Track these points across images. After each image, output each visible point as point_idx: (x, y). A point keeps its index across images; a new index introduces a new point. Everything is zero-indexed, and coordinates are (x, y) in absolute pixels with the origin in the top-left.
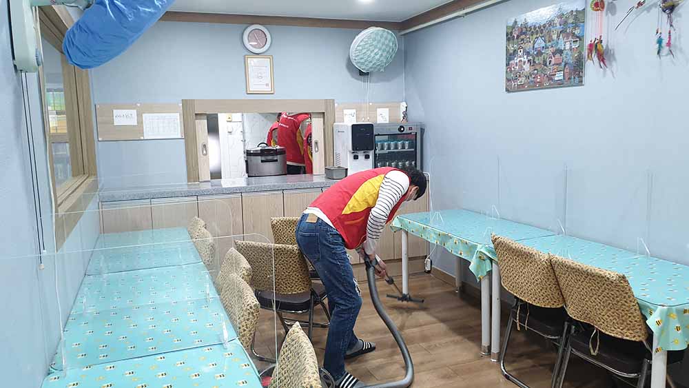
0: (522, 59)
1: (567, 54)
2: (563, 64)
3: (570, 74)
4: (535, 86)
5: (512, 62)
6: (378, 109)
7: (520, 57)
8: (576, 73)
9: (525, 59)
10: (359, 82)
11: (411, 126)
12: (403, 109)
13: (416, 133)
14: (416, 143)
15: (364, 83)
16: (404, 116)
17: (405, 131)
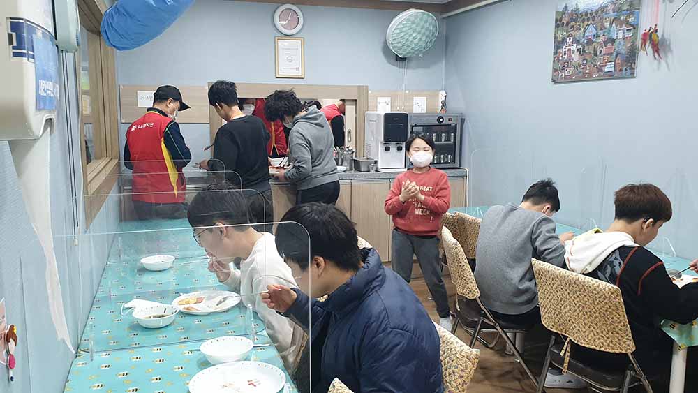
0: (571, 47)
1: (620, 44)
2: (615, 54)
3: (622, 65)
4: (583, 77)
5: (560, 50)
6: (415, 98)
7: (570, 45)
8: (628, 63)
9: (574, 47)
10: (396, 68)
11: (451, 117)
12: (442, 98)
13: (456, 125)
14: (455, 135)
15: (401, 69)
16: (443, 105)
17: (444, 122)
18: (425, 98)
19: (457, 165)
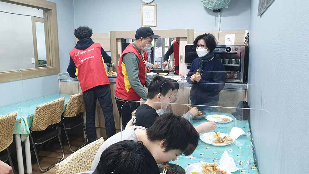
6: (226, 35)
10: (214, 16)
11: (237, 48)
12: (246, 35)
13: (241, 53)
14: (241, 60)
15: (217, 18)
16: (246, 40)
17: (231, 51)
18: (234, 35)
19: (242, 81)
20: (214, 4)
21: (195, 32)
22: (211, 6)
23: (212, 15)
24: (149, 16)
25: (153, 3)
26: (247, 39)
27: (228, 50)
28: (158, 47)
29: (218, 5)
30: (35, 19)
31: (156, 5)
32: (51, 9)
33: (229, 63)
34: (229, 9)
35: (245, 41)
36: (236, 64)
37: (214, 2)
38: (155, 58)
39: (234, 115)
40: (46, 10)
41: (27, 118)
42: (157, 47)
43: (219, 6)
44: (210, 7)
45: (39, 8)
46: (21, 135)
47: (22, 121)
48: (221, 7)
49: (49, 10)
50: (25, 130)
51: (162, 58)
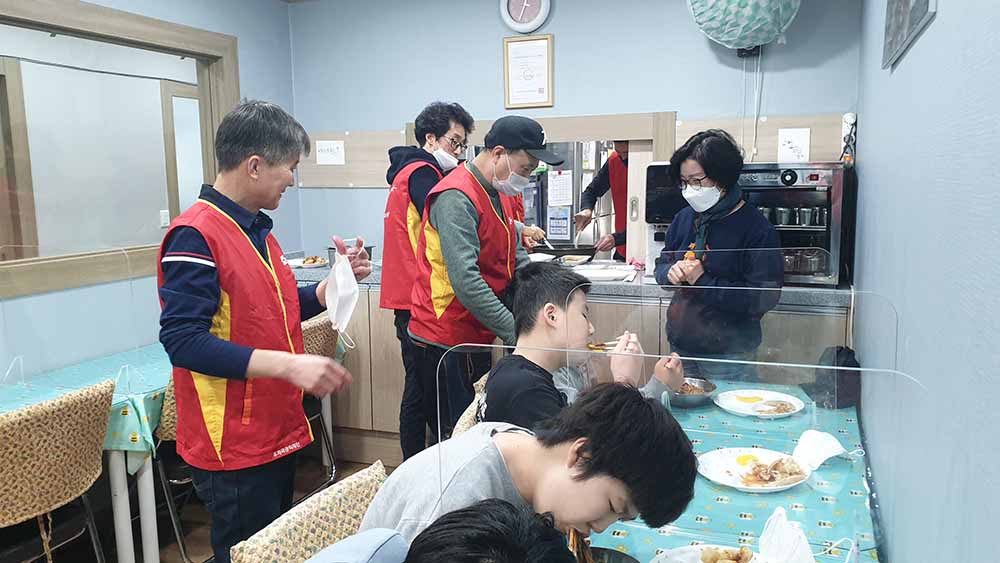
6: (781, 131)
10: (739, 71)
11: (817, 172)
12: (846, 130)
13: (829, 189)
14: (829, 211)
15: (749, 74)
16: (847, 146)
17: (799, 183)
18: (808, 130)
19: (833, 279)
20: (738, 31)
21: (678, 123)
22: (732, 39)
23: (735, 67)
24: (528, 73)
25: (544, 31)
26: (851, 143)
27: (788, 178)
28: (560, 173)
29: (754, 34)
30: (172, 88)
31: (553, 37)
32: (220, 57)
33: (792, 221)
34: (788, 48)
35: (845, 148)
36: (813, 223)
37: (739, 25)
38: (548, 209)
39: (811, 390)
40: (206, 61)
41: (145, 398)
42: (557, 172)
43: (756, 37)
44: (728, 42)
45: (183, 53)
46: (126, 452)
47: (130, 410)
48: (764, 40)
49: (216, 59)
50: (138, 437)
51: (572, 206)
